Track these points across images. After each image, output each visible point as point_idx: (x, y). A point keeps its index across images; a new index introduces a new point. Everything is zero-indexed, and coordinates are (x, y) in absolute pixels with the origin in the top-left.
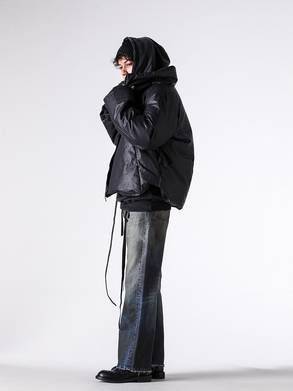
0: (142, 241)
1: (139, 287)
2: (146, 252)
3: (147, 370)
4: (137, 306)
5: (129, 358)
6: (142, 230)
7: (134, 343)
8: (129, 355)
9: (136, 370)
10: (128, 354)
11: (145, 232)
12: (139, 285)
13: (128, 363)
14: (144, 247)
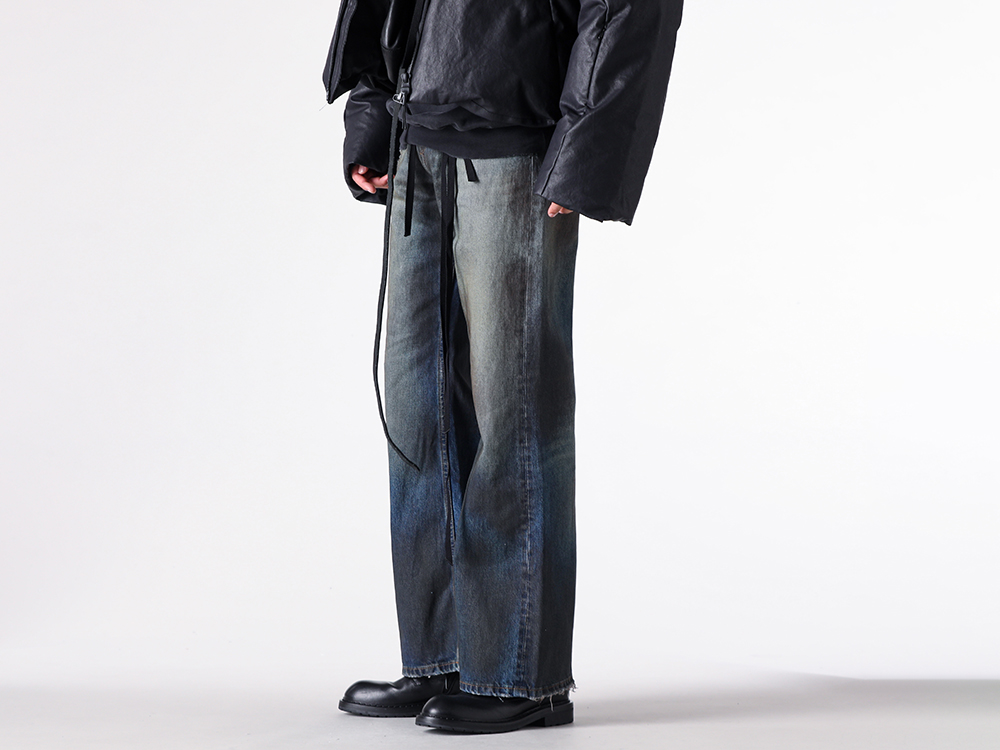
0: (523, 260)
4: (522, 481)
6: (521, 222)
7: (530, 605)
12: (522, 411)
13: (518, 674)
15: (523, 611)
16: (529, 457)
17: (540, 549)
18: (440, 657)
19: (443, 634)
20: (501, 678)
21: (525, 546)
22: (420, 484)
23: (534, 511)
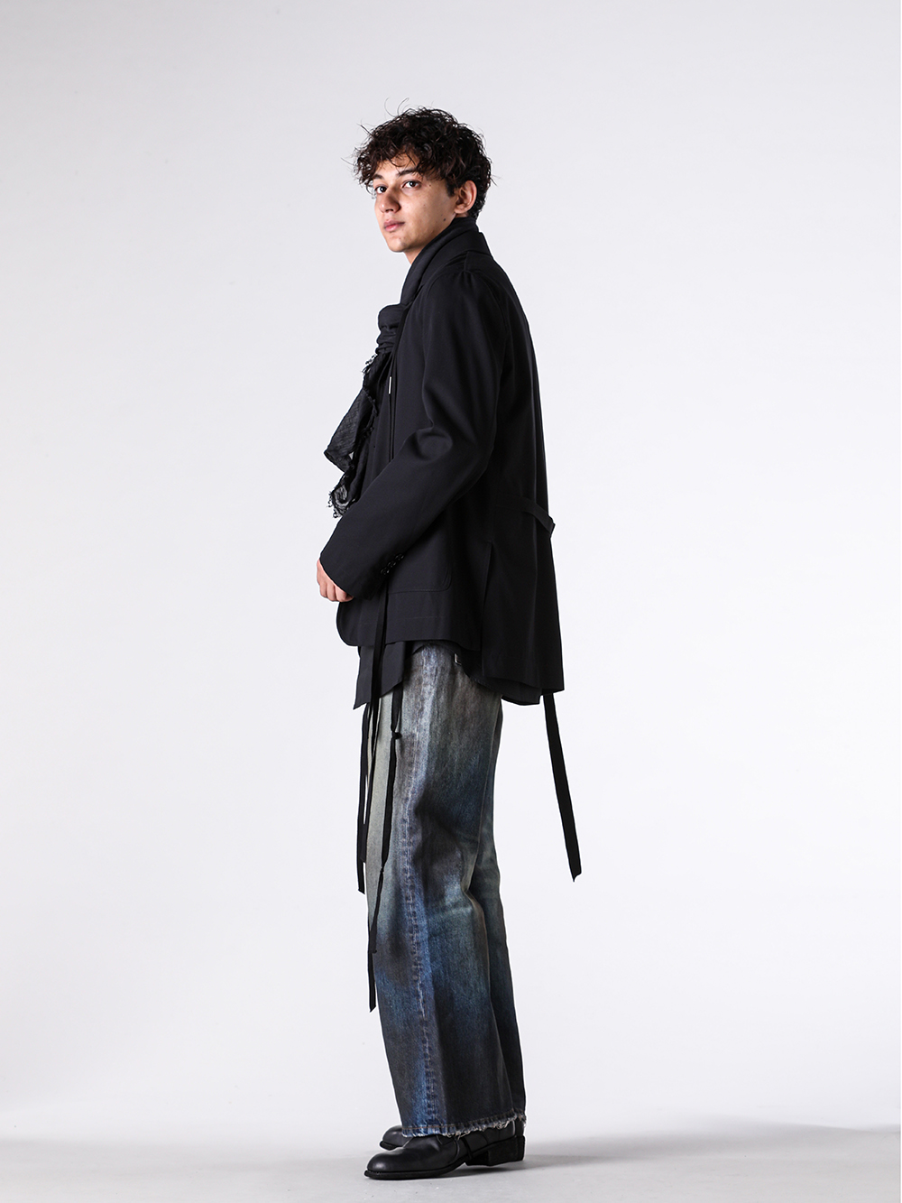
1: (409, 875)
2: (424, 769)
3: (490, 1122)
5: (428, 1097)
8: (428, 1088)
9: (458, 1128)
10: (424, 1085)
11: (422, 709)
14: (418, 755)
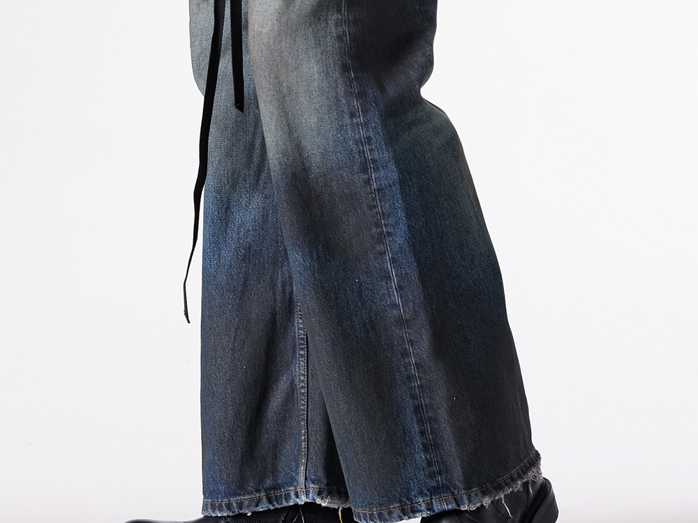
15: (410, 378)
16: (369, 138)
17: (414, 276)
18: (268, 482)
19: (276, 447)
20: (409, 490)
21: (388, 278)
22: (254, 205)
23: (391, 220)
